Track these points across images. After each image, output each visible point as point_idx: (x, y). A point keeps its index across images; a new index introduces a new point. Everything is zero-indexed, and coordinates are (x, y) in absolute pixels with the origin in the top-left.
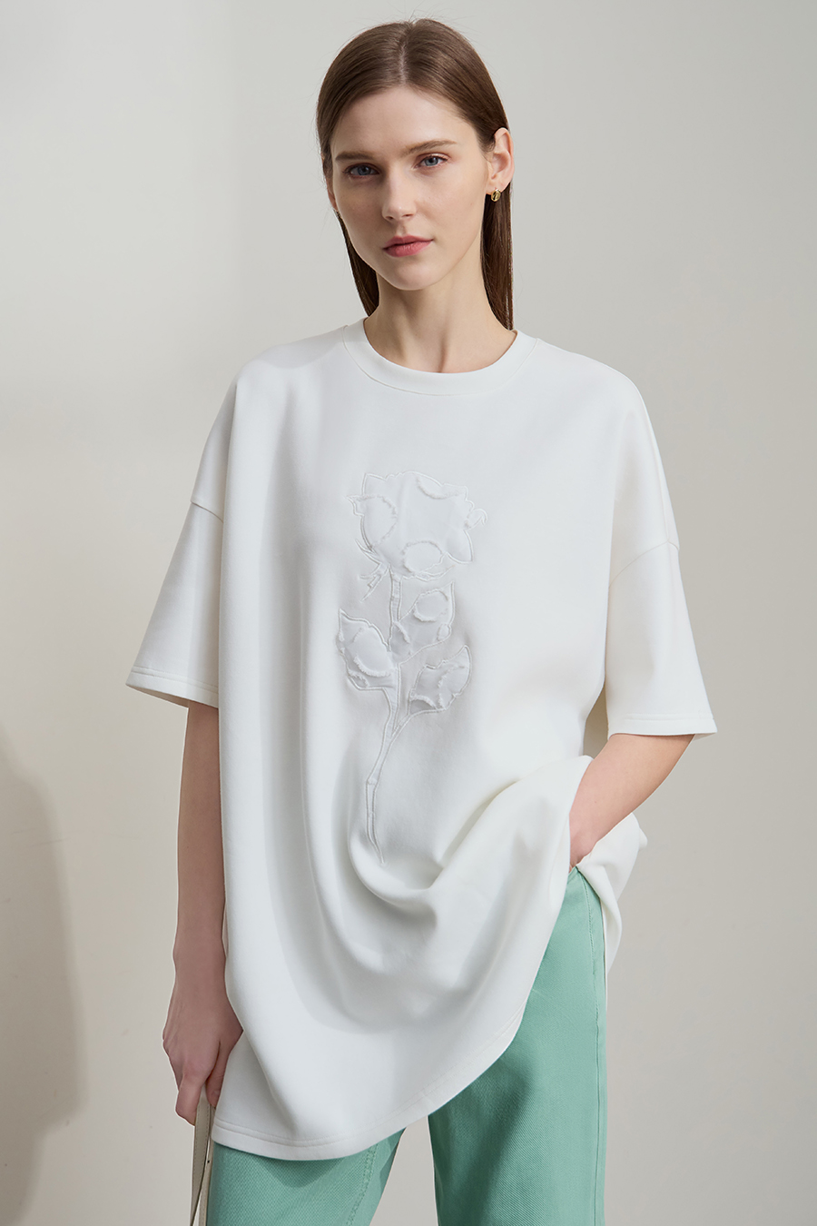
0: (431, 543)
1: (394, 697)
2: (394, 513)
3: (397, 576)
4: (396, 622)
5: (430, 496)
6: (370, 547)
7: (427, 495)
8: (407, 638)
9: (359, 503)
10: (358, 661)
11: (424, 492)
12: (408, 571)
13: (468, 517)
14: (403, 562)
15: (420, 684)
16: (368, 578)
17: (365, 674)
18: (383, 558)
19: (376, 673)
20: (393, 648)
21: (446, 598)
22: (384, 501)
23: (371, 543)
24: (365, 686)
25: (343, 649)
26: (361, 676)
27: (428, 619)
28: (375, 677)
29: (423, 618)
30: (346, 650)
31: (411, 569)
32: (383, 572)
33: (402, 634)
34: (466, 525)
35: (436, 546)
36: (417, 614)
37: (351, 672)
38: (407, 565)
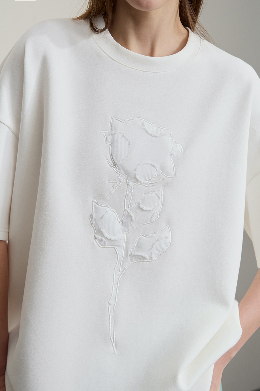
0: (151, 165)
1: (121, 252)
2: (129, 144)
3: (131, 183)
4: (128, 209)
5: (151, 135)
6: (115, 165)
7: (149, 134)
8: (134, 219)
9: (108, 137)
10: (103, 230)
11: (147, 132)
12: (138, 180)
13: (172, 149)
14: (135, 175)
15: (139, 246)
16: (113, 182)
17: (106, 238)
18: (122, 172)
19: (113, 238)
20: (125, 224)
21: (159, 198)
22: (124, 137)
23: (116, 162)
24: (105, 245)
25: (94, 223)
26: (103, 239)
27: (148, 209)
28: (112, 240)
29: (144, 208)
30: (96, 223)
31: (140, 179)
32: (122, 179)
33: (131, 216)
34: (172, 155)
35: (154, 166)
36: (141, 206)
37: (97, 236)
38: (137, 177)
